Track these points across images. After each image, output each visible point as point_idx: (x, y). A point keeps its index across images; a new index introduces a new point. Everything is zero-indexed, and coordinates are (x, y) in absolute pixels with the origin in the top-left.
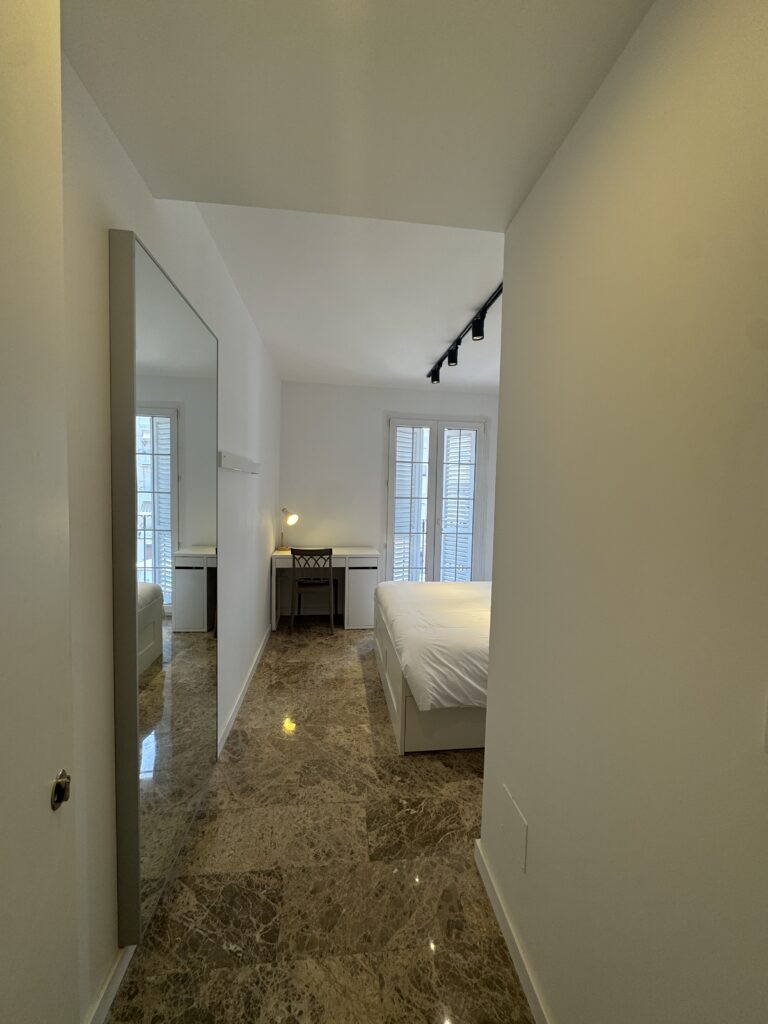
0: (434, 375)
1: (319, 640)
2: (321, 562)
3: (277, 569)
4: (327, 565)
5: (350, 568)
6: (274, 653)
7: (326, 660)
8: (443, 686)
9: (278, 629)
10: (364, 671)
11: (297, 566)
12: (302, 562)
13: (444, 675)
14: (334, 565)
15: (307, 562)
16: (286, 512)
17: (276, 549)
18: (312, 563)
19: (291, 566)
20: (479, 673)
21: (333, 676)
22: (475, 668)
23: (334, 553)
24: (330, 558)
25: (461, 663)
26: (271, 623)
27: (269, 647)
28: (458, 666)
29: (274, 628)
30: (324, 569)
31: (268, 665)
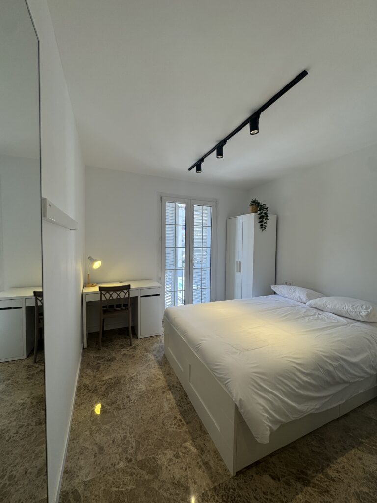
0: (198, 166)
1: (123, 351)
2: (122, 295)
3: (86, 302)
4: (127, 296)
5: (142, 297)
6: (89, 371)
7: (132, 371)
9: (88, 346)
10: (165, 377)
11: (103, 298)
12: (108, 296)
13: (269, 401)
14: (131, 296)
15: (111, 295)
16: (92, 260)
17: (85, 286)
18: (115, 296)
19: (99, 299)
20: (291, 391)
21: (144, 388)
22: (287, 388)
23: (131, 287)
24: (128, 292)
25: (278, 385)
26: (83, 343)
27: (85, 364)
28: (278, 389)
29: (86, 346)
30: (125, 299)
31: (86, 386)
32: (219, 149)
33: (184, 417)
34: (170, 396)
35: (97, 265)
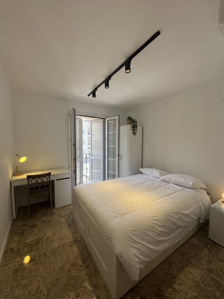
0: (94, 94)
1: (44, 219)
2: (45, 180)
3: (14, 187)
4: (48, 180)
5: (57, 180)
6: (16, 237)
7: (49, 233)
8: (141, 257)
10: (72, 234)
11: (30, 183)
12: (34, 181)
13: (139, 249)
14: (51, 180)
15: (37, 181)
16: (19, 157)
18: (40, 181)
19: (27, 184)
21: (57, 245)
22: (150, 238)
23: (51, 174)
24: (49, 177)
25: (144, 237)
27: (13, 232)
28: (143, 239)
29: (15, 217)
30: (47, 182)
31: (12, 250)
32: (106, 82)
33: (84, 263)
34: (75, 248)
35: (23, 160)
